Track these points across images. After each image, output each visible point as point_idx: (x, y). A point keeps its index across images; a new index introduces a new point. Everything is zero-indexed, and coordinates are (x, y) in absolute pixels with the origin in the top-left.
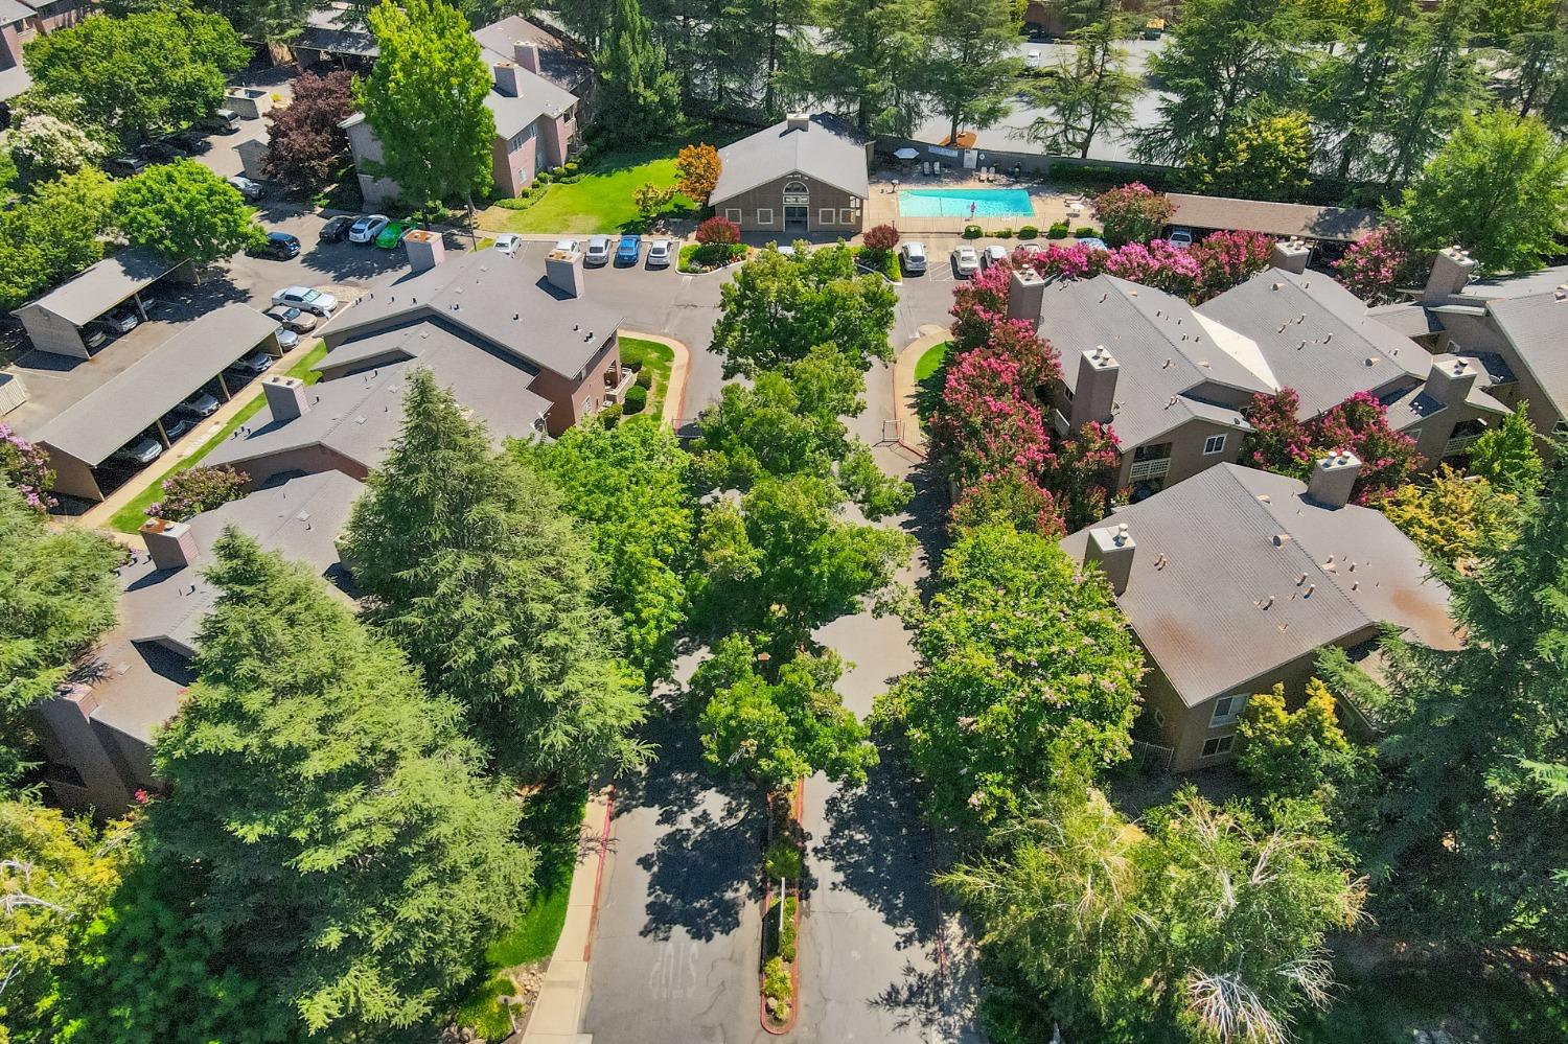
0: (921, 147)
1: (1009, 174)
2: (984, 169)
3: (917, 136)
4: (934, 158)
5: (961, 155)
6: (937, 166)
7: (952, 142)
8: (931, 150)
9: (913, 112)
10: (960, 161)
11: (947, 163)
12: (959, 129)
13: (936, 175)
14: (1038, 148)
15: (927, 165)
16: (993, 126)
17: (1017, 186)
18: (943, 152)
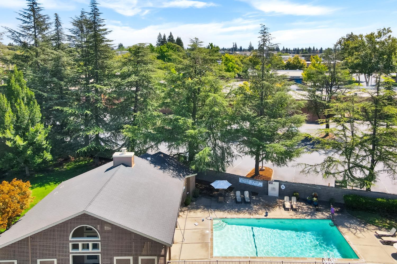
0: (232, 178)
1: (309, 203)
2: (286, 198)
3: (229, 170)
4: (243, 188)
5: (266, 186)
6: (247, 194)
7: (256, 174)
8: (241, 180)
9: (226, 153)
10: (265, 190)
11: (254, 192)
12: (260, 164)
13: (246, 203)
14: (331, 182)
15: (238, 193)
16: (290, 163)
17: (319, 215)
18: (250, 182)
